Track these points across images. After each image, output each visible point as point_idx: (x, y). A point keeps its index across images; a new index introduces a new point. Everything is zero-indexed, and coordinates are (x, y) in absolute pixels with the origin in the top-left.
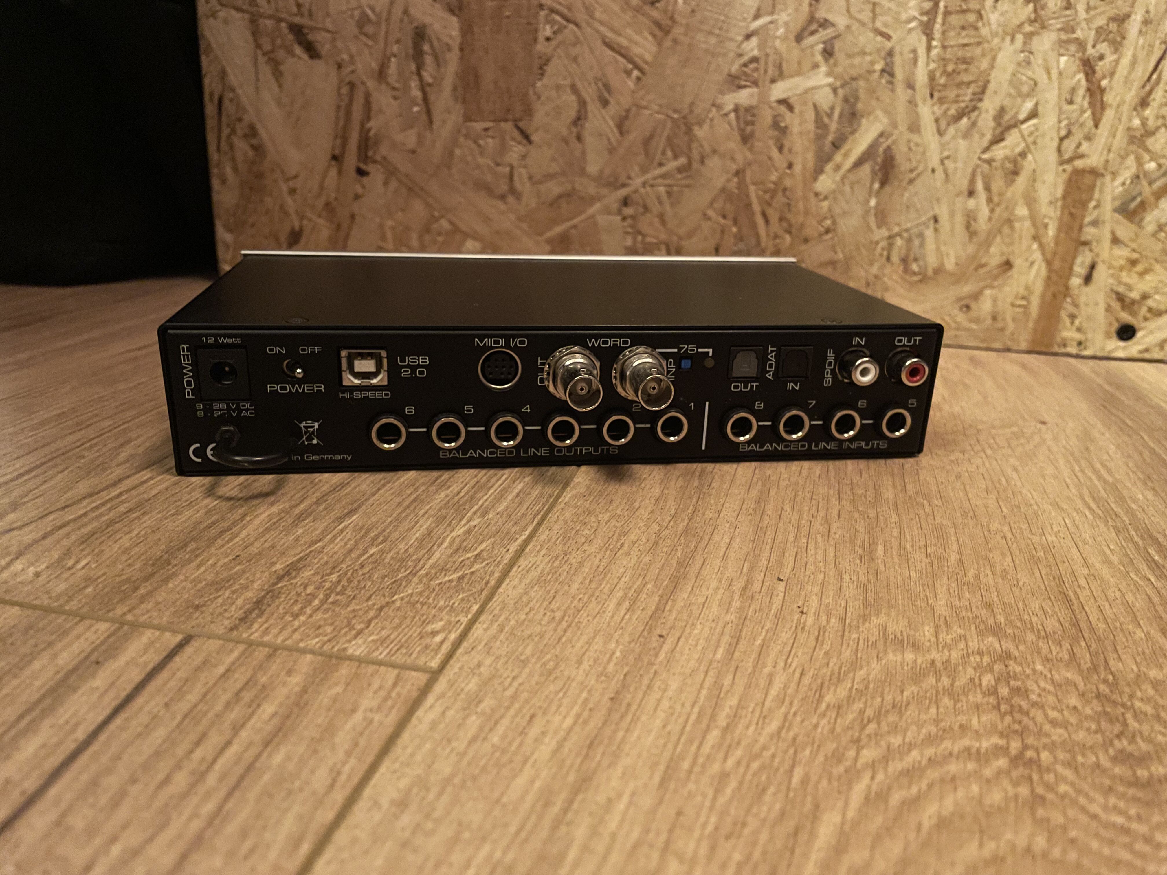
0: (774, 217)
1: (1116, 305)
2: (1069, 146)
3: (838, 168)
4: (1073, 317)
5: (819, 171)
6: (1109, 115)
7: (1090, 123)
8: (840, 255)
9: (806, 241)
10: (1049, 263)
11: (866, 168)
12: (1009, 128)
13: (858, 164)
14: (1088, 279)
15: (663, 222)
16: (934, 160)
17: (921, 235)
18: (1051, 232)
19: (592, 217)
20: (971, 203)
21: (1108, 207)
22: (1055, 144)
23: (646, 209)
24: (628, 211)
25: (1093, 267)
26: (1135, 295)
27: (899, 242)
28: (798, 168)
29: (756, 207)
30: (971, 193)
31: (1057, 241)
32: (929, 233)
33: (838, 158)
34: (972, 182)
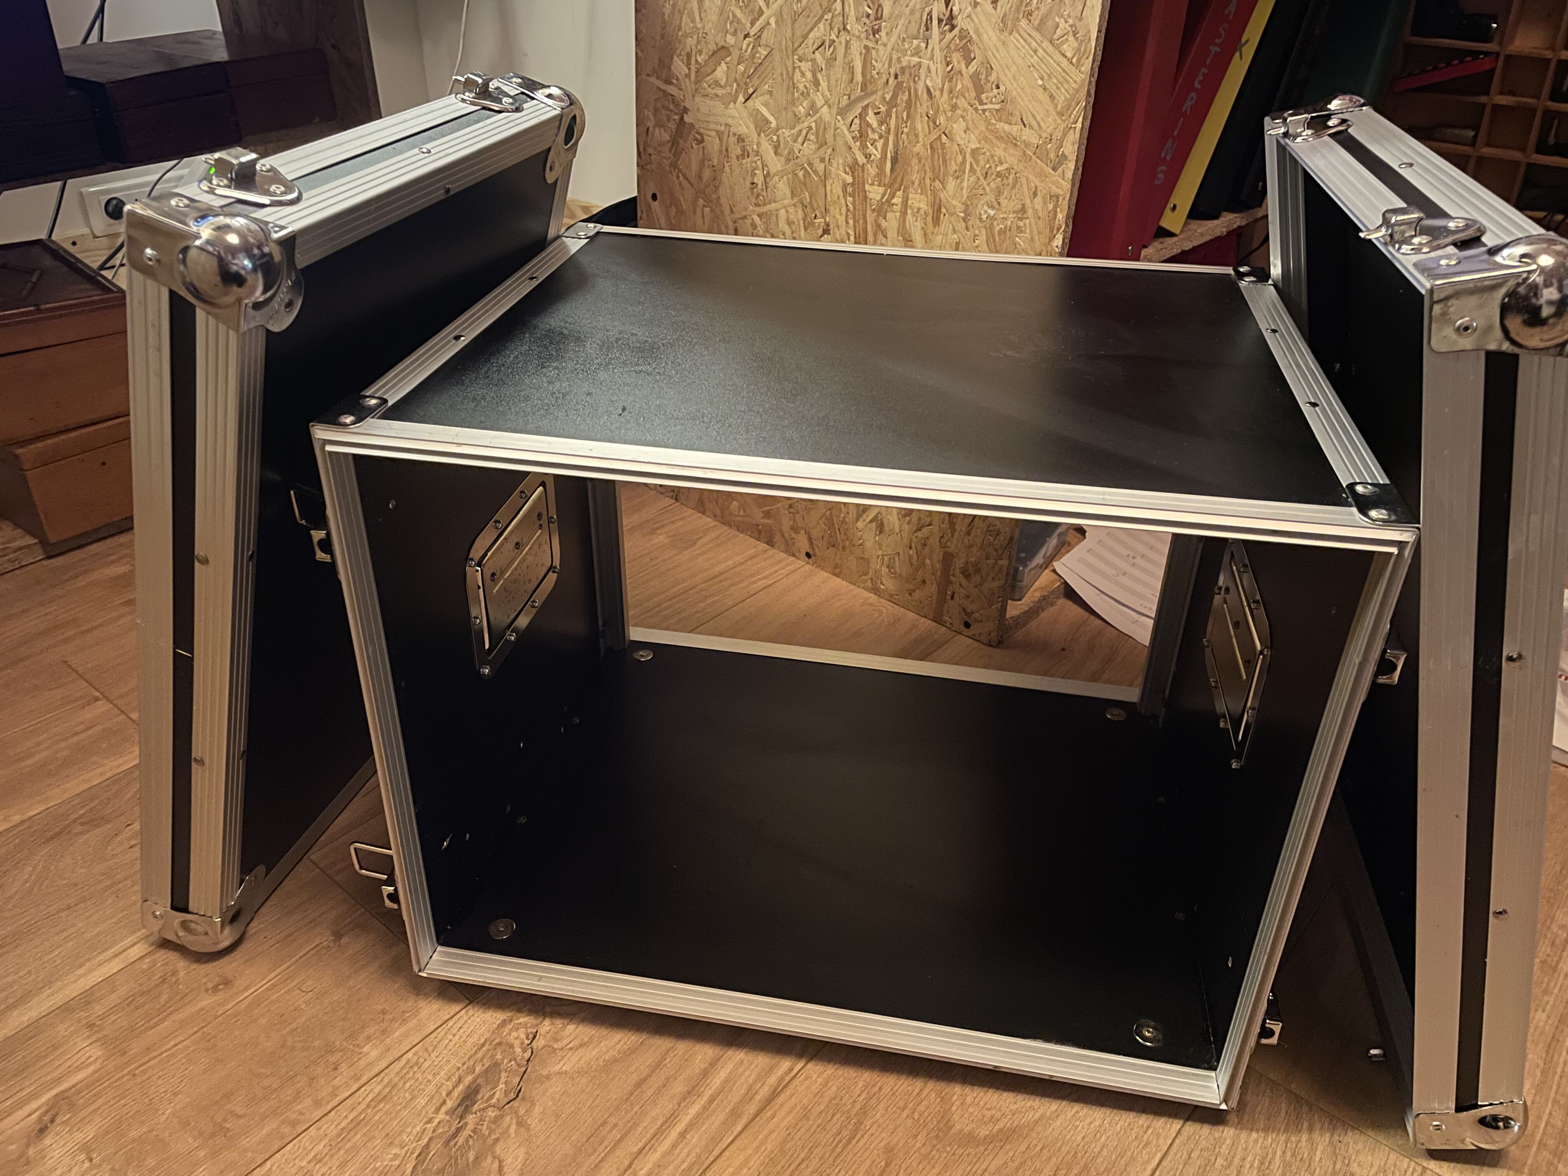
0: (842, 533)
1: (963, 613)
2: (944, 541)
3: (864, 521)
4: (948, 612)
5: (858, 520)
6: (956, 534)
7: (950, 535)
8: (866, 556)
9: (854, 546)
10: (939, 587)
11: (874, 524)
12: (923, 526)
13: (871, 521)
14: (952, 597)
15: (804, 519)
16: (897, 530)
17: (894, 559)
18: (939, 574)
19: (778, 508)
20: (911, 552)
21: (957, 571)
22: (938, 539)
23: (798, 512)
24: (791, 510)
25: (953, 593)
26: (969, 610)
27: (886, 558)
28: (851, 515)
29: (837, 527)
30: (911, 548)
31: (941, 576)
32: (897, 559)
33: (864, 516)
34: (910, 543)
